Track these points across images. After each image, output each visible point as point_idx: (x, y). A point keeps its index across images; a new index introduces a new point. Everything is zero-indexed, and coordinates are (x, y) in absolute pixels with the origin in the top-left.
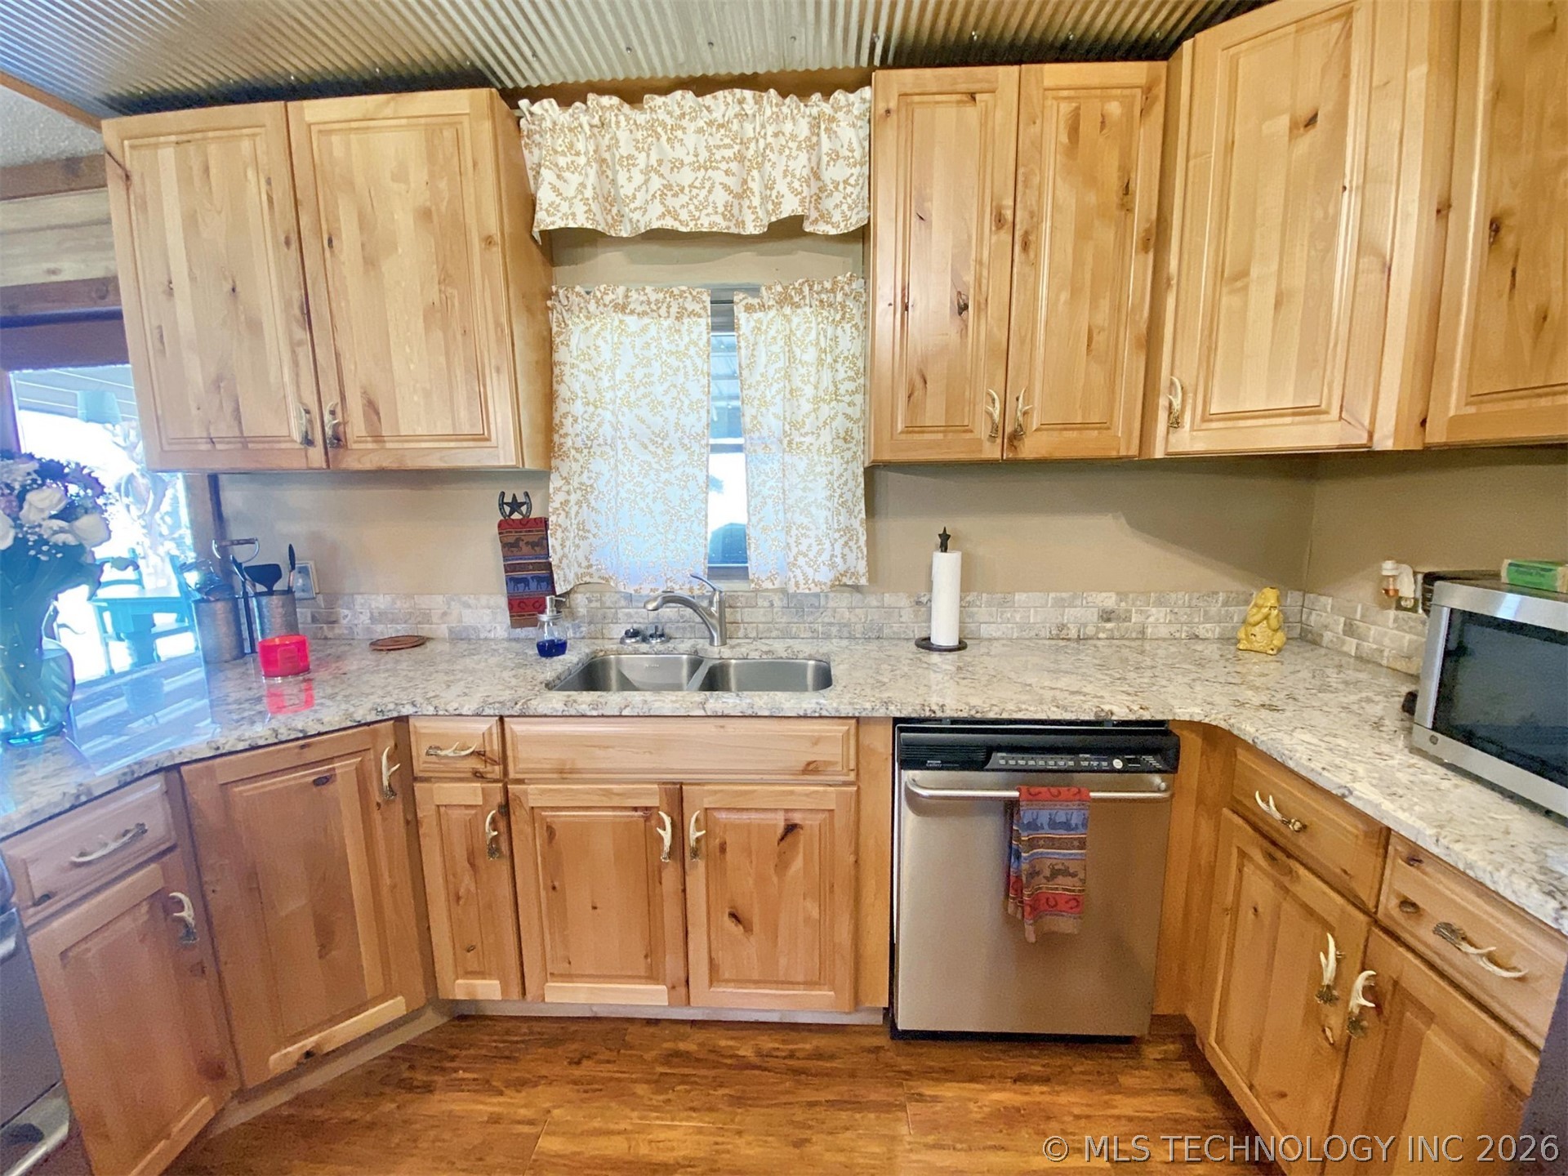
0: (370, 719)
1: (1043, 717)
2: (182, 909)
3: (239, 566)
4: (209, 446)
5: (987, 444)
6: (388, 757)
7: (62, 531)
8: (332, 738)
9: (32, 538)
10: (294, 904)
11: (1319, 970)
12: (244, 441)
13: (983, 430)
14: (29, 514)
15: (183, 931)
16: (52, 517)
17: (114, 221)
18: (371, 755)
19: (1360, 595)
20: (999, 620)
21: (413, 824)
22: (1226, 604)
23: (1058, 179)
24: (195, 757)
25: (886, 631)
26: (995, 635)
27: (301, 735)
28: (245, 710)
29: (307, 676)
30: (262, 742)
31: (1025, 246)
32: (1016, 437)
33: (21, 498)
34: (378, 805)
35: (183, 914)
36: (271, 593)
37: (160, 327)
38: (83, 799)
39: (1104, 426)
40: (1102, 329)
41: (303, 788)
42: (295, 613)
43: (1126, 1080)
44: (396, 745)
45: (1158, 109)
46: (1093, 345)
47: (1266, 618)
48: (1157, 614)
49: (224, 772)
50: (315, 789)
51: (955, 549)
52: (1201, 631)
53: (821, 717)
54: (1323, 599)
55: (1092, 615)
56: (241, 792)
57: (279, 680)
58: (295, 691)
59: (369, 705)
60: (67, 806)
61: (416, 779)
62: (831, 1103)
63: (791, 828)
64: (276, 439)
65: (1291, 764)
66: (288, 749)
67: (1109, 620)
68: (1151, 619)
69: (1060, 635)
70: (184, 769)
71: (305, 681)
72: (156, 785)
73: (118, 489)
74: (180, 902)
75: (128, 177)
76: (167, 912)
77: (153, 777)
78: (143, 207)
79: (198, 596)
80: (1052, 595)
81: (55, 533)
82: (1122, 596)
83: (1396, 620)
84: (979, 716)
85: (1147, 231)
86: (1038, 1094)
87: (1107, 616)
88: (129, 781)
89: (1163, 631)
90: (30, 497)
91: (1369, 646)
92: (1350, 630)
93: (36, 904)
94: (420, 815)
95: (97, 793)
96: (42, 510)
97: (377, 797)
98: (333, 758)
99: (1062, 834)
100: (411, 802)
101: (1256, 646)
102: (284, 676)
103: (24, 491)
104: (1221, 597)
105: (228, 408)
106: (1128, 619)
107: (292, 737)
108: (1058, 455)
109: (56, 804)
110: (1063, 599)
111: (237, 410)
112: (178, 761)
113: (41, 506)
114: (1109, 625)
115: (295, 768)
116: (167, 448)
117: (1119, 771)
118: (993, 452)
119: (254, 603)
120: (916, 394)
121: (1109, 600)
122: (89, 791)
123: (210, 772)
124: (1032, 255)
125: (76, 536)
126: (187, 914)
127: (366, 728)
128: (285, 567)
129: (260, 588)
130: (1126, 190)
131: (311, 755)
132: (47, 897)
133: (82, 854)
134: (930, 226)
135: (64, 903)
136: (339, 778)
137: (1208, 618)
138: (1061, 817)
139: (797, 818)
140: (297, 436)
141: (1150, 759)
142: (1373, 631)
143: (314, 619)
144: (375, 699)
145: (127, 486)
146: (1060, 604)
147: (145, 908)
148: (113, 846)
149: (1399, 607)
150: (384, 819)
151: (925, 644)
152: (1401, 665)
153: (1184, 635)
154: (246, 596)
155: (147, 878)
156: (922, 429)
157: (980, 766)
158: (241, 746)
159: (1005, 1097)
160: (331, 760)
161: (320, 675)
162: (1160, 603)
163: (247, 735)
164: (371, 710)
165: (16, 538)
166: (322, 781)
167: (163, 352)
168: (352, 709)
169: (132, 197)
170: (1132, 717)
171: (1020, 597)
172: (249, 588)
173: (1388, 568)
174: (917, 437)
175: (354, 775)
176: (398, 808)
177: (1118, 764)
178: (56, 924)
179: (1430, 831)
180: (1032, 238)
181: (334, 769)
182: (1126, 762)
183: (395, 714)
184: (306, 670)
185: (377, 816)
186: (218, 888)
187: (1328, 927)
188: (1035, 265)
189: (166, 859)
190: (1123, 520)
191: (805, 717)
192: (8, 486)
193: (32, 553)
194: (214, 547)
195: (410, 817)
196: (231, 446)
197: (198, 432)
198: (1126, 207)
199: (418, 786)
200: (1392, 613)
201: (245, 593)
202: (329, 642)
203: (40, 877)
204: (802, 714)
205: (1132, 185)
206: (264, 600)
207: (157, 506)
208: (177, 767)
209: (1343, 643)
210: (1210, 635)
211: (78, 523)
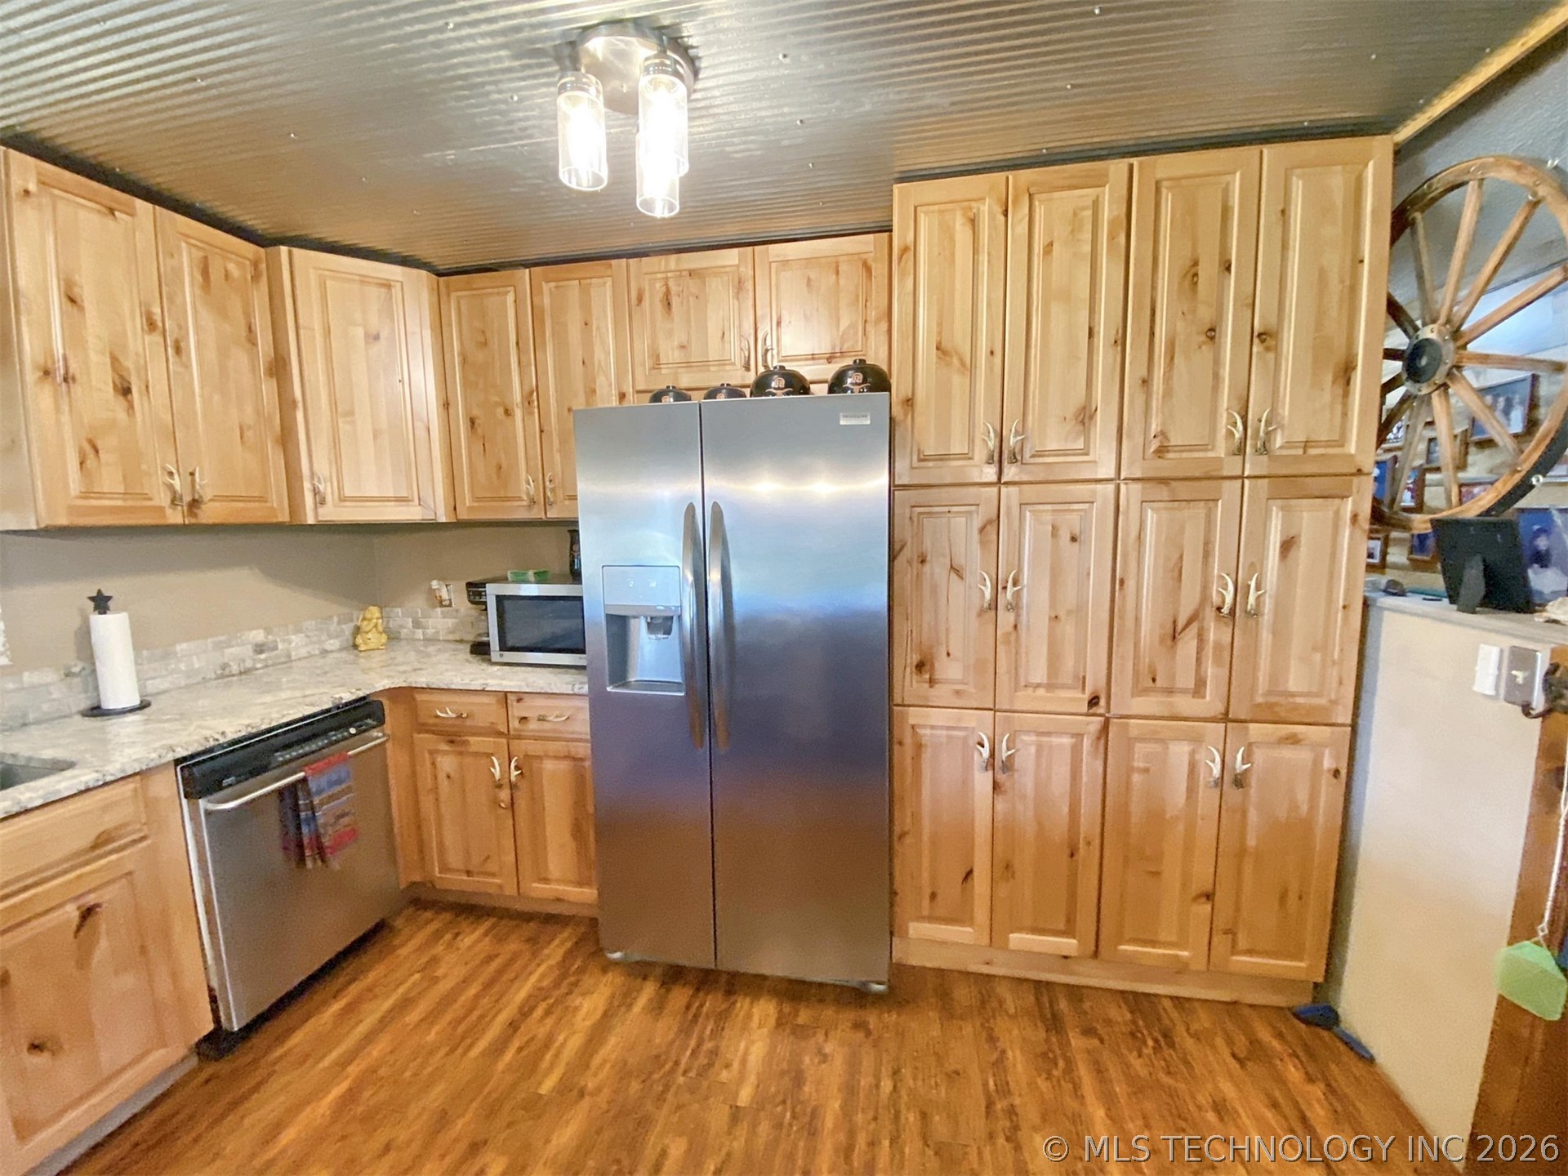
1: (300, 715)
5: (169, 511)
11: (493, 775)
13: (162, 499)
19: (418, 603)
20: (164, 673)
22: (339, 623)
23: (198, 304)
25: (31, 717)
26: (162, 687)
31: (178, 350)
32: (195, 504)
39: (261, 499)
40: (249, 427)
43: (396, 942)
45: (264, 279)
46: (245, 439)
47: (376, 626)
48: (297, 639)
51: (118, 611)
52: (328, 647)
53: (106, 784)
54: (396, 610)
55: (248, 650)
62: (211, 1126)
63: (88, 913)
65: (453, 687)
67: (262, 652)
68: (293, 644)
69: (224, 674)
80: (210, 640)
82: (268, 631)
83: (442, 613)
84: (254, 731)
85: (270, 363)
86: (354, 990)
87: (260, 649)
89: (303, 652)
91: (430, 631)
92: (417, 624)
99: (337, 789)
101: (372, 646)
104: (335, 619)
106: (275, 648)
108: (232, 520)
110: (221, 642)
114: (263, 656)
117: (355, 735)
118: (176, 517)
120: (88, 462)
121: (258, 636)
124: (184, 358)
130: (250, 329)
134: (81, 309)
137: (330, 637)
138: (334, 777)
139: (91, 899)
141: (369, 721)
142: (431, 622)
146: (219, 646)
149: (442, 606)
151: (96, 711)
152: (451, 637)
153: (317, 652)
156: (101, 495)
157: (265, 769)
159: (336, 1007)
162: (298, 631)
170: (354, 697)
171: (181, 647)
173: (435, 584)
174: (94, 502)
177: (353, 731)
179: (523, 684)
180: (182, 344)
182: (356, 728)
187: (489, 755)
188: (187, 366)
190: (257, 571)
191: (88, 790)
198: (252, 340)
200: (439, 610)
204: (82, 788)
205: (253, 327)
209: (414, 633)
210: (333, 648)
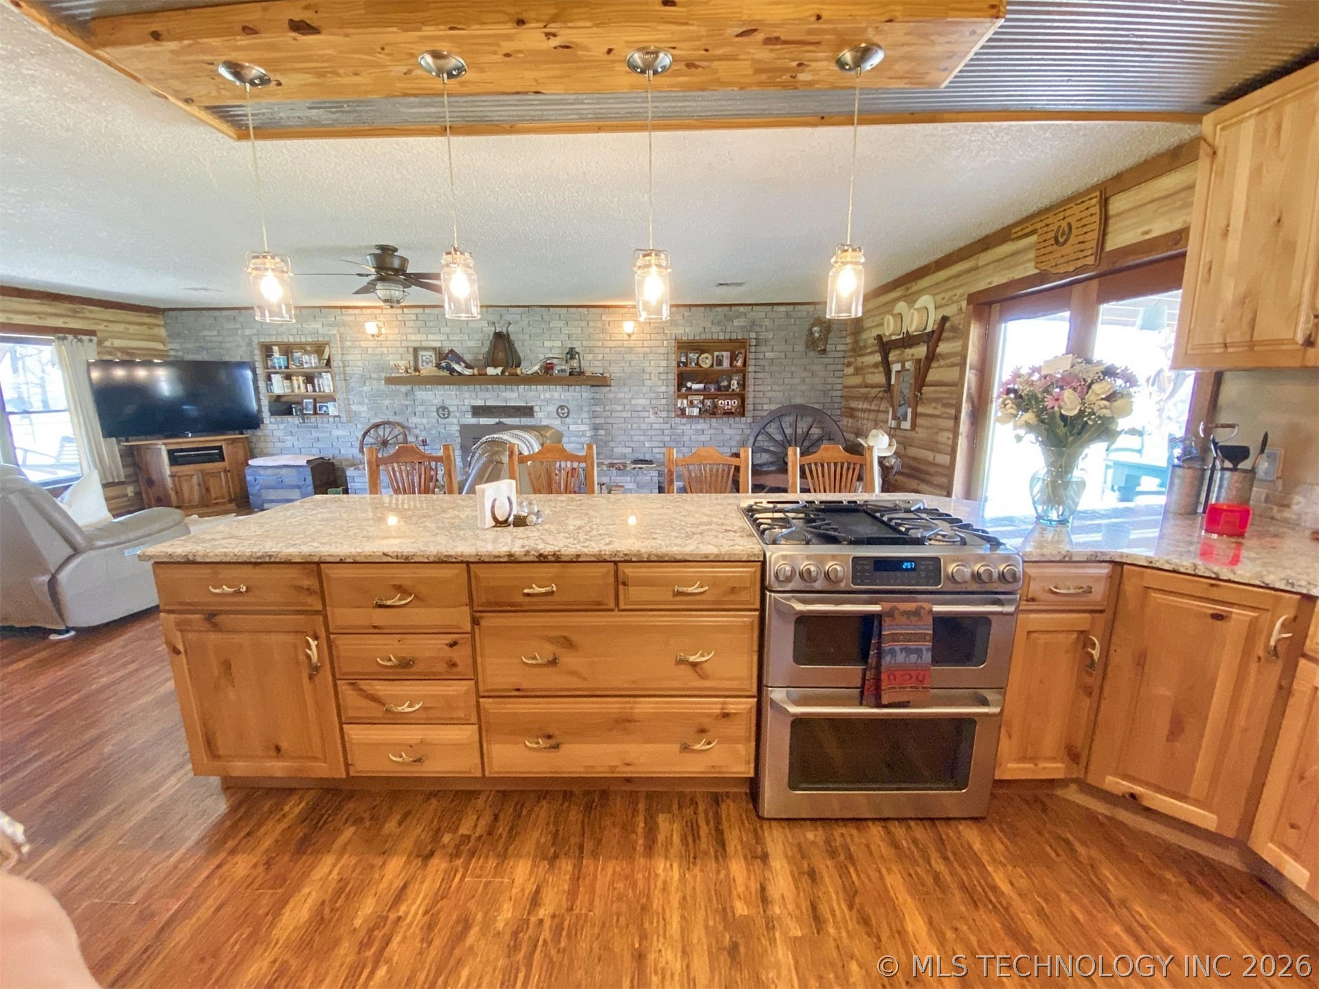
0: (1277, 585)
2: (1094, 649)
3: (1215, 444)
4: (1222, 350)
6: (1283, 625)
7: (1105, 407)
8: (1237, 589)
9: (1088, 410)
10: (1163, 690)
12: (1251, 344)
14: (1091, 397)
15: (1088, 662)
16: (1102, 399)
17: (1197, 187)
18: (1268, 615)
21: (1284, 692)
24: (1135, 562)
27: (1214, 576)
28: (1179, 546)
29: (1240, 540)
30: (1182, 570)
33: (1089, 387)
34: (1259, 658)
35: (1093, 652)
36: (1235, 469)
37: (1211, 262)
38: (1067, 559)
41: (1199, 615)
42: (1251, 490)
44: (1295, 618)
49: (1151, 578)
50: (1211, 620)
56: (1156, 598)
57: (1215, 536)
58: (1224, 547)
59: (1283, 576)
60: (1058, 559)
61: (1304, 656)
64: (1281, 342)
66: (1202, 582)
70: (1125, 567)
71: (1236, 543)
72: (1105, 570)
73: (1148, 381)
74: (1094, 645)
75: (1214, 153)
76: (1085, 646)
77: (1104, 564)
78: (1220, 174)
79: (1176, 461)
81: (1101, 408)
88: (1094, 560)
90: (1093, 387)
93: (1027, 601)
94: (1295, 686)
95: (1074, 559)
96: (1098, 395)
97: (1260, 651)
98: (1234, 604)
100: (1290, 671)
102: (1220, 534)
103: (1092, 383)
105: (1246, 320)
107: (1207, 575)
109: (1054, 556)
111: (1254, 319)
112: (1124, 560)
113: (1098, 392)
115: (1200, 598)
116: (1190, 352)
119: (1218, 475)
122: (1071, 557)
123: (1141, 575)
125: (1112, 412)
126: (1096, 653)
127: (1273, 592)
128: (1253, 452)
129: (1228, 464)
131: (1215, 594)
132: (1033, 600)
133: (1056, 588)
135: (1040, 607)
136: (1232, 623)
140: (1300, 338)
143: (1267, 500)
144: (1288, 572)
145: (1155, 380)
147: (1075, 636)
148: (1072, 591)
150: (1259, 671)
154: (1213, 468)
155: (1082, 620)
158: (1167, 567)
160: (1231, 604)
161: (1250, 542)
163: (1174, 561)
164: (1281, 579)
165: (1080, 410)
166: (1218, 617)
167: (1208, 281)
168: (1265, 573)
169: (1214, 168)
172: (1218, 463)
175: (1247, 624)
176: (1277, 668)
178: (1032, 616)
181: (1231, 612)
183: (1304, 591)
184: (1241, 535)
185: (1254, 667)
186: (1119, 651)
189: (1096, 615)
192: (1084, 380)
193: (1085, 419)
194: (1201, 426)
195: (1284, 683)
196: (1240, 349)
197: (1217, 339)
199: (1303, 662)
201: (1214, 466)
202: (1274, 522)
203: (1035, 588)
206: (1227, 474)
207: (1172, 394)
208: (1122, 564)
211: (1115, 404)
